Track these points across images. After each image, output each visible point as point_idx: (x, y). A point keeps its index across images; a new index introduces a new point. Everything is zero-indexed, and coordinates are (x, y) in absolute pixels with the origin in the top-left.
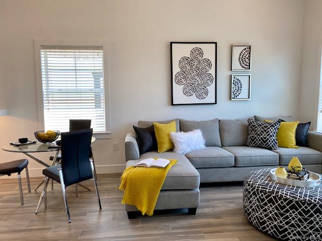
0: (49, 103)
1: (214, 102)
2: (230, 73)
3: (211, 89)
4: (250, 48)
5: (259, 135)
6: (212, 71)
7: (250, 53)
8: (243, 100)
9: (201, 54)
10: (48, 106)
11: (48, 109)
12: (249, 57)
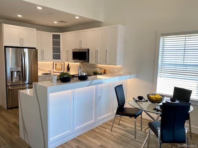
0: (161, 72)
10: (161, 75)
11: (161, 77)
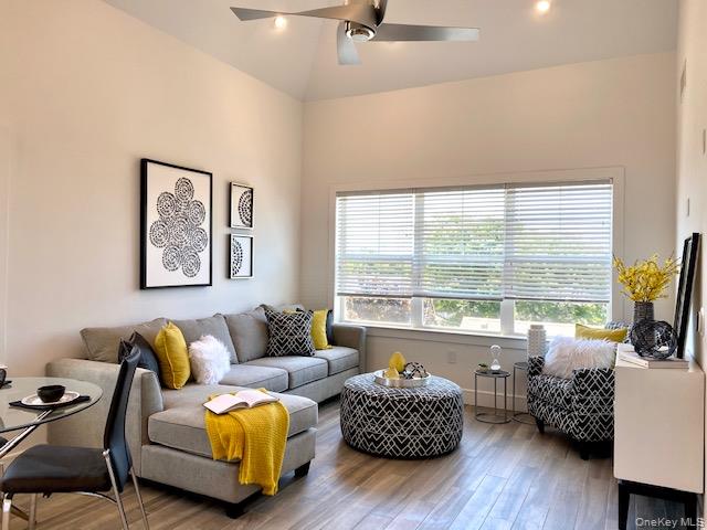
1: (208, 282)
2: (227, 231)
3: (204, 256)
4: (252, 192)
5: (291, 335)
6: (205, 226)
7: (252, 200)
8: (243, 279)
9: (191, 190)
12: (251, 205)
